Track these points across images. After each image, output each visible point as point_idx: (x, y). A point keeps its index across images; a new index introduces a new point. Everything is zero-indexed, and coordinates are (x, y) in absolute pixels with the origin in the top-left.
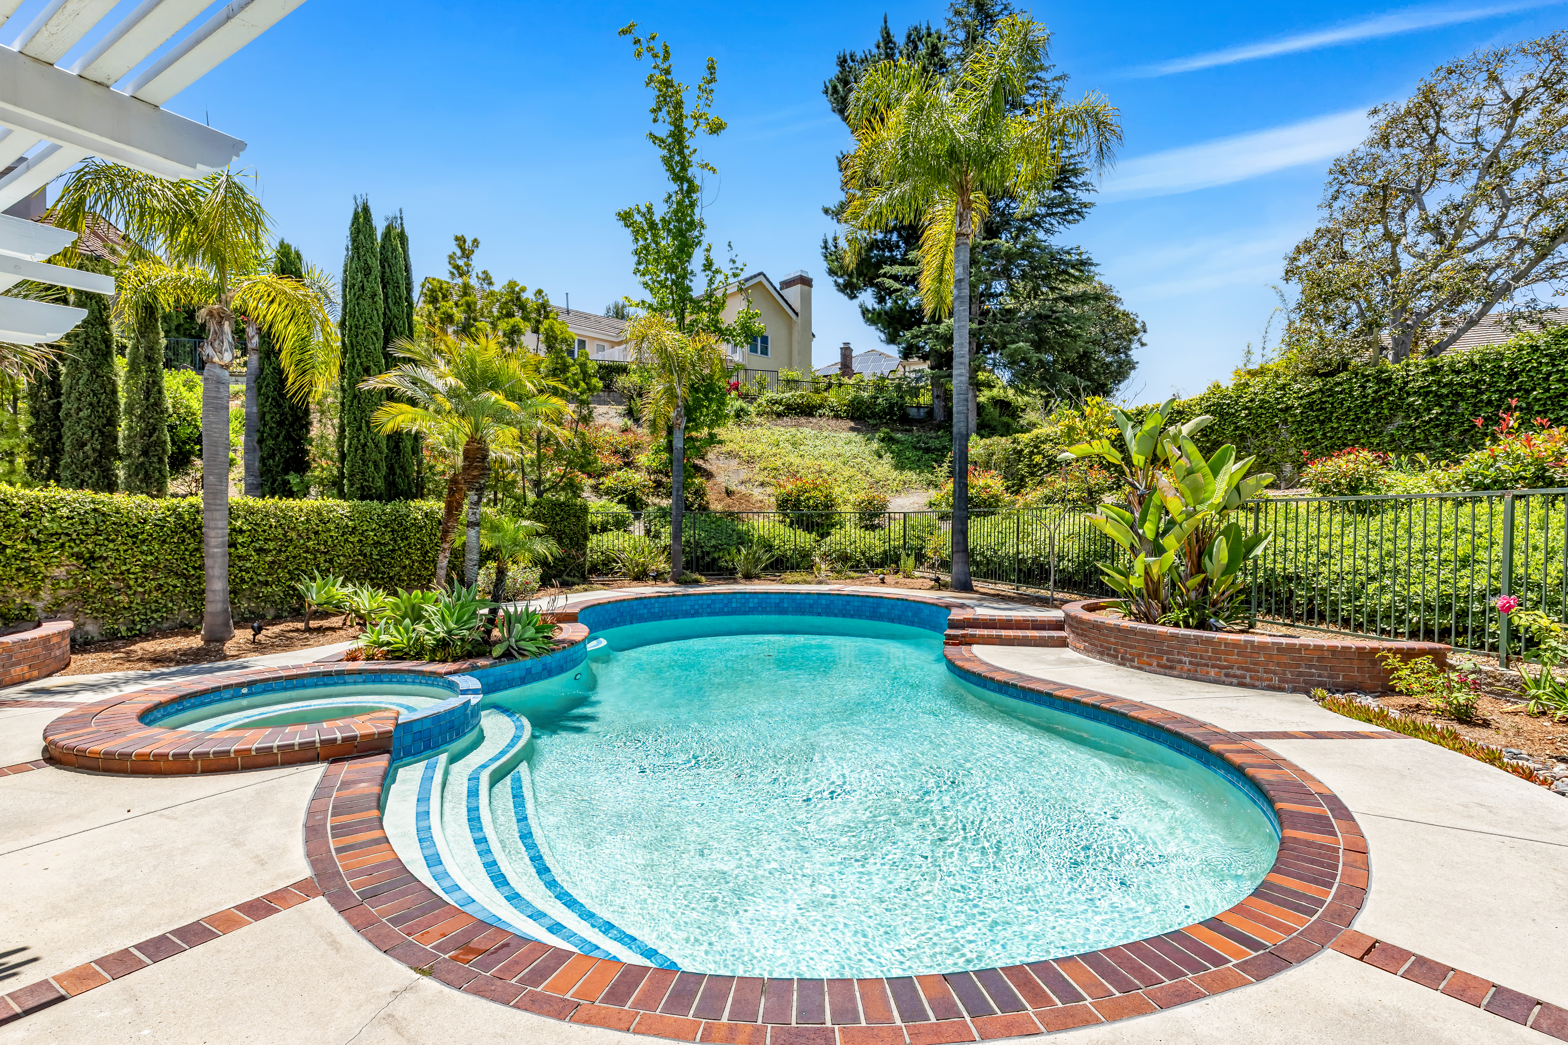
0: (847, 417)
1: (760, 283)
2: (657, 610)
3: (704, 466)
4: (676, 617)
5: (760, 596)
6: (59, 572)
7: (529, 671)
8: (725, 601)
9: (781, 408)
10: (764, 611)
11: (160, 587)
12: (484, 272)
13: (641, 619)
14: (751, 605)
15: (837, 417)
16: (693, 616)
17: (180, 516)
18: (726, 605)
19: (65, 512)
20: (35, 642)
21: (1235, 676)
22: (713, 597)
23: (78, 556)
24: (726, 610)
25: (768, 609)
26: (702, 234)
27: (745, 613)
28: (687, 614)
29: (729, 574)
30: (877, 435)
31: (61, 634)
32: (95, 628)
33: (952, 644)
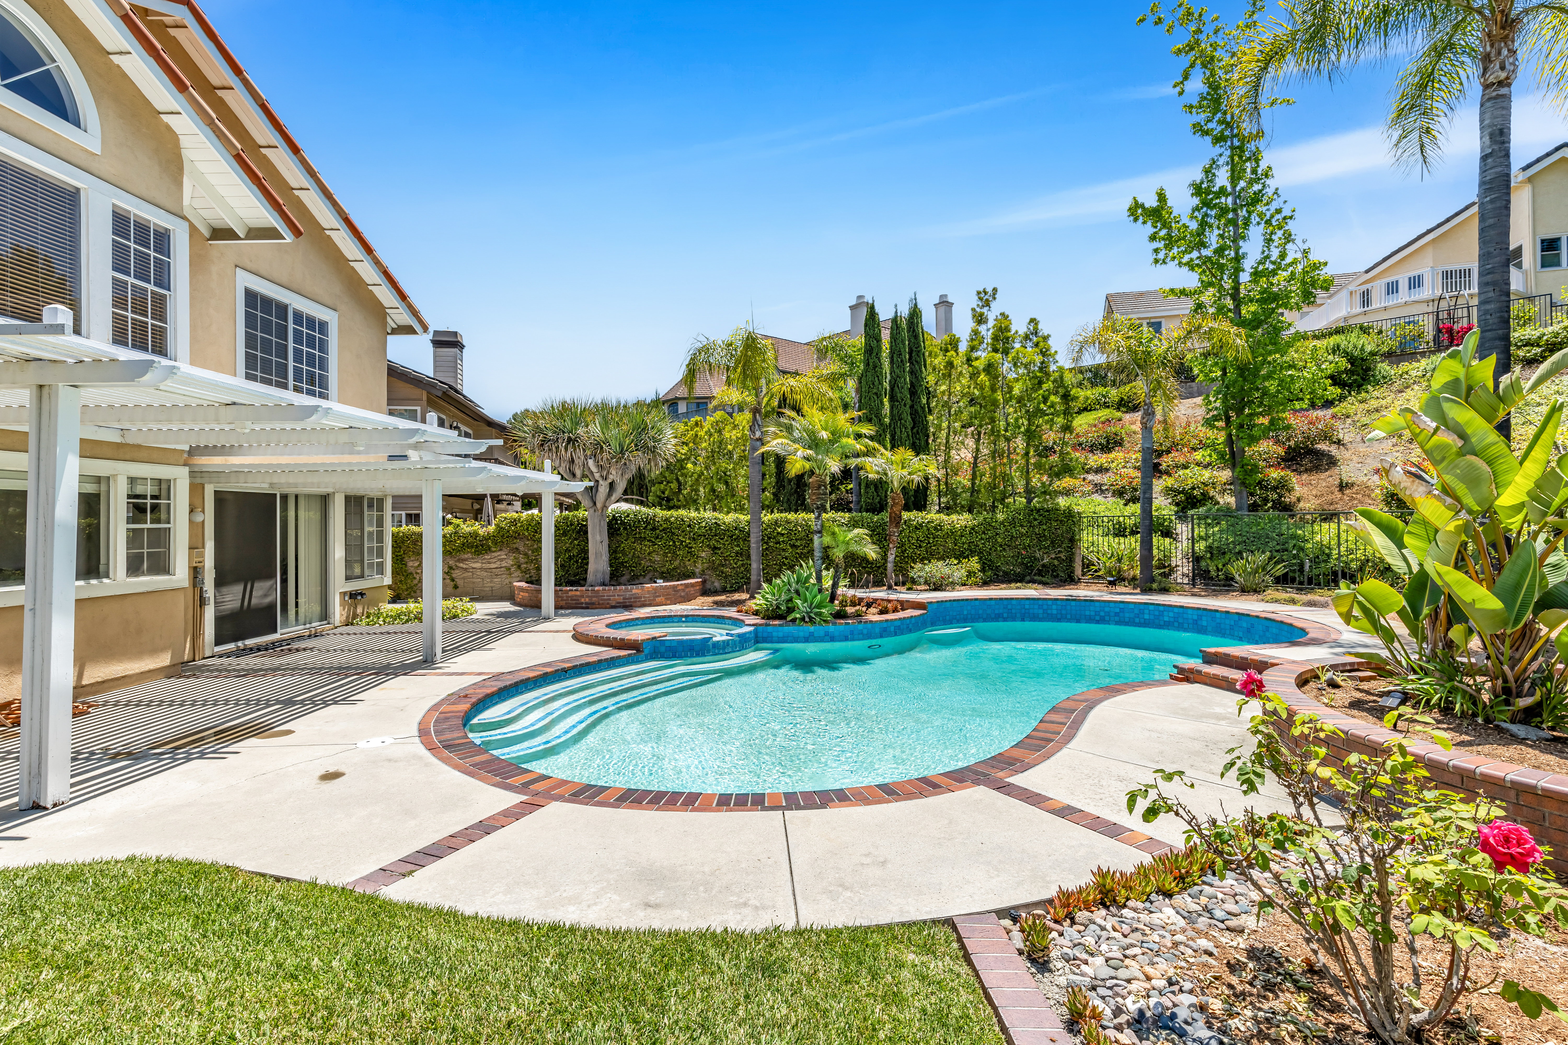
2: (1055, 612)
3: (1333, 452)
4: (1078, 621)
5: (1176, 610)
6: (703, 554)
8: (1136, 611)
10: (1181, 627)
11: (743, 565)
12: (1002, 314)
13: (1034, 618)
14: (1166, 619)
16: (1098, 622)
20: (675, 587)
22: (1122, 606)
23: (709, 546)
24: (1137, 620)
25: (1186, 626)
27: (1160, 627)
28: (1090, 620)
29: (1229, 585)
31: (692, 585)
32: (716, 584)
33: (1176, 679)
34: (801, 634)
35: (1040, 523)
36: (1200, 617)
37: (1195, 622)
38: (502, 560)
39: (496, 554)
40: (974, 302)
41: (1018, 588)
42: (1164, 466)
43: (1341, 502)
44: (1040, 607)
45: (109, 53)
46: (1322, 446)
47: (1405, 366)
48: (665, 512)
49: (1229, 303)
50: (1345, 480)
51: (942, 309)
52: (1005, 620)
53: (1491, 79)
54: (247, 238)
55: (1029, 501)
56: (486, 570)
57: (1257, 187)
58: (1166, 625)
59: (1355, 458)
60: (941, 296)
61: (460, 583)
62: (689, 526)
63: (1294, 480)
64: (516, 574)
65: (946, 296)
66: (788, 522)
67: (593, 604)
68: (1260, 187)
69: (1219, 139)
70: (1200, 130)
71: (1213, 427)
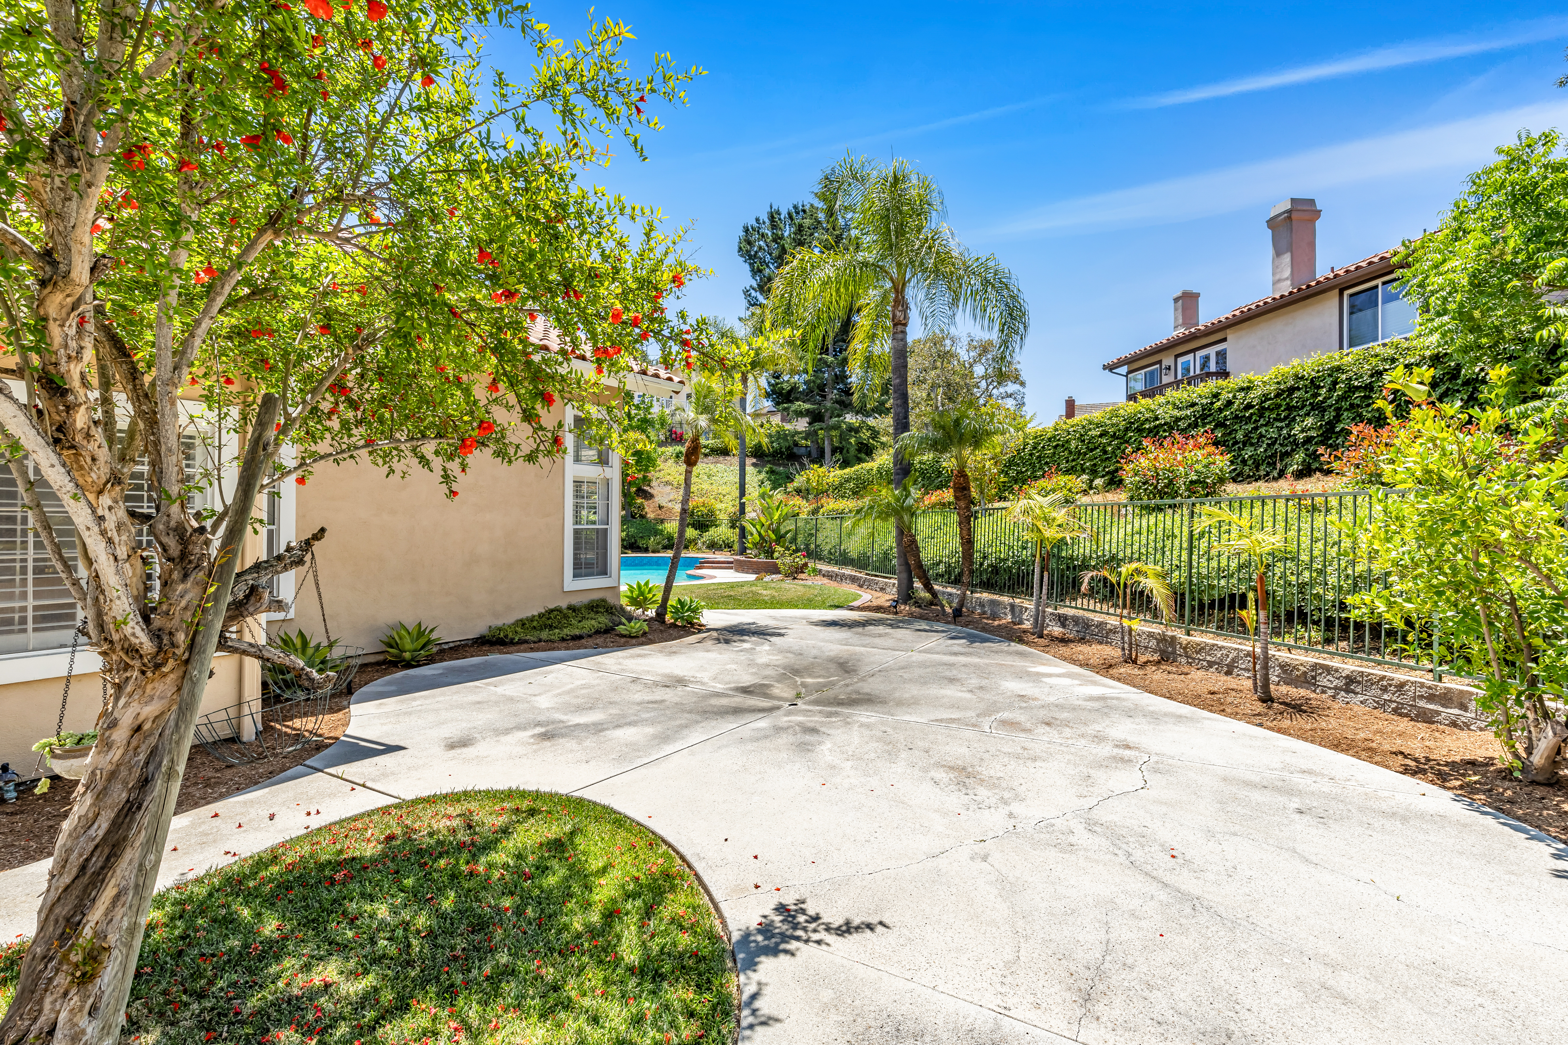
3: (651, 491)
9: (708, 450)
29: (646, 549)
43: (661, 514)
46: (647, 489)
47: (663, 450)
50: (660, 504)
59: (660, 494)
63: (644, 503)
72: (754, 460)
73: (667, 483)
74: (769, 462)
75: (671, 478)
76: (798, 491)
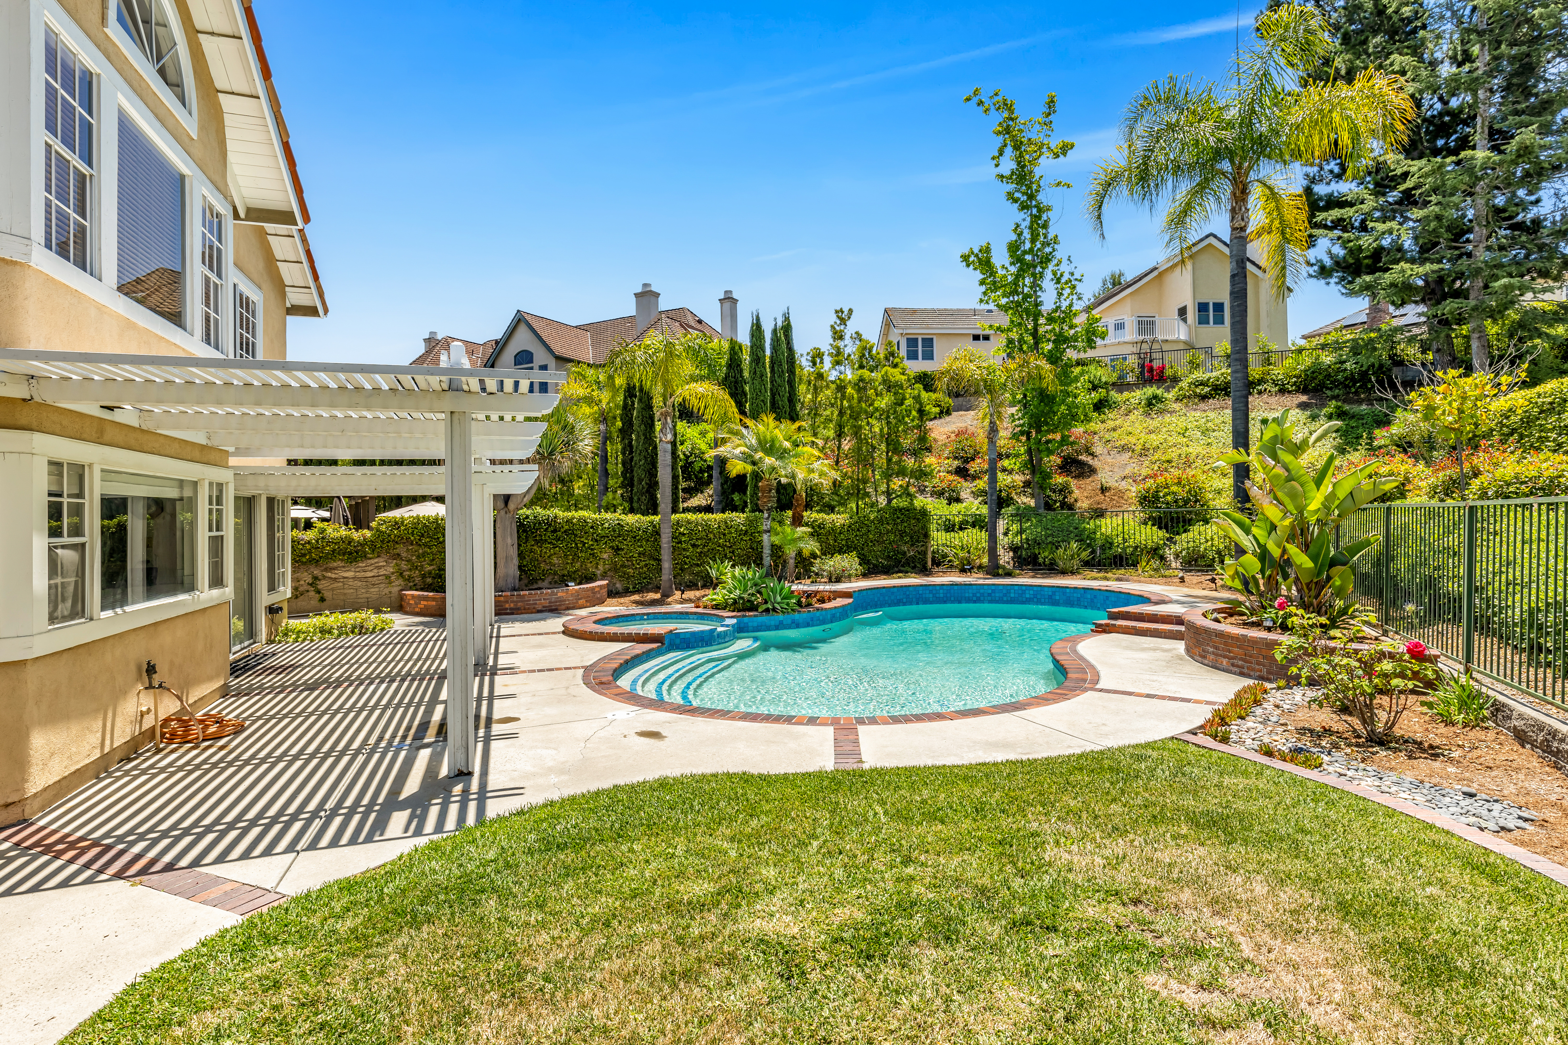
0: (1297, 391)
1: (1210, 245)
3: (1091, 462)
4: (960, 602)
5: (1035, 589)
6: (605, 556)
7: (781, 622)
8: (1004, 591)
9: (1207, 389)
10: (1039, 602)
11: (646, 565)
12: (857, 333)
13: (926, 602)
14: (1027, 596)
15: (1283, 391)
16: (975, 602)
17: (654, 526)
18: (1005, 595)
19: (606, 525)
20: (587, 589)
21: (1238, 666)
22: (993, 588)
23: (612, 547)
24: (1005, 599)
25: (1043, 600)
26: (1054, 250)
27: (1023, 603)
28: (969, 600)
29: (1052, 569)
30: (1324, 411)
31: (601, 587)
32: (618, 585)
33: (1097, 631)
34: (773, 623)
35: (902, 521)
36: (1054, 593)
37: (1050, 597)
38: (379, 568)
39: (372, 561)
40: (833, 319)
41: (900, 578)
42: (972, 471)
43: (1104, 502)
44: (931, 592)
45: (198, 32)
46: (1083, 457)
47: (1126, 394)
48: (566, 514)
49: (1030, 339)
50: (1105, 485)
51: (727, 305)
52: (904, 604)
53: (1236, 225)
54: (247, 219)
55: (890, 501)
56: (360, 579)
57: (1048, 250)
58: (1028, 601)
59: (1107, 468)
60: (726, 292)
61: (327, 594)
62: (592, 527)
63: (1073, 483)
64: (397, 583)
65: (731, 292)
66: (689, 522)
67: (518, 609)
68: (1050, 250)
69: (1024, 207)
70: (1011, 197)
71: (1018, 440)
72: (1304, 398)
73: (1124, 448)
74: (1336, 398)
75: (1133, 440)
76: (1404, 446)
